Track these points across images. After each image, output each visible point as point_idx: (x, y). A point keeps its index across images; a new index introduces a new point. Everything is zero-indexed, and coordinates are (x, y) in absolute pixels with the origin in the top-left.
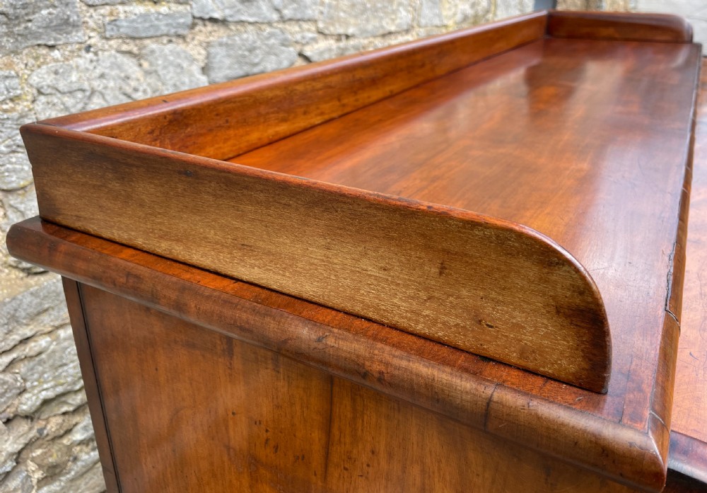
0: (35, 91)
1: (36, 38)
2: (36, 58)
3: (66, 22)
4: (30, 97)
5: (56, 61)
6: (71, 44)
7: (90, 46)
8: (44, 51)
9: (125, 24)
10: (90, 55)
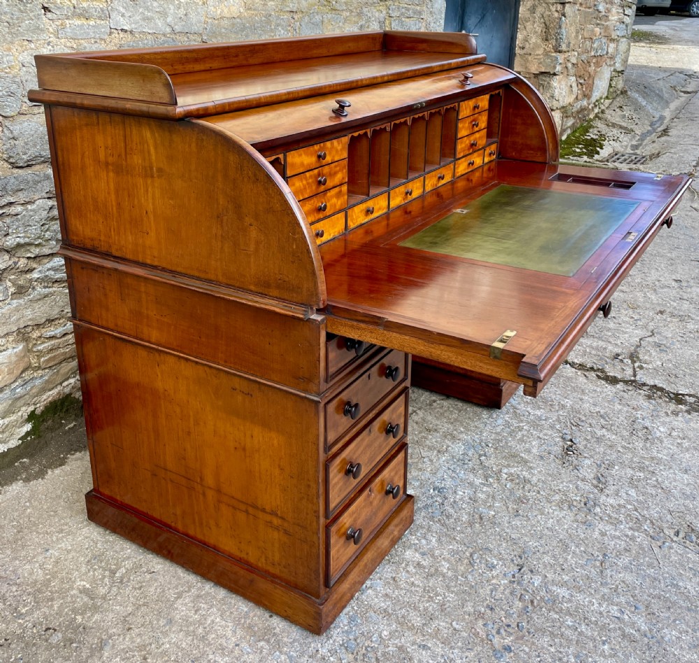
0: (20, 64)
1: (23, 36)
2: (22, 46)
3: (38, 28)
4: (18, 68)
5: (32, 49)
6: (40, 40)
7: (50, 42)
8: (26, 43)
9: (69, 31)
10: (50, 47)
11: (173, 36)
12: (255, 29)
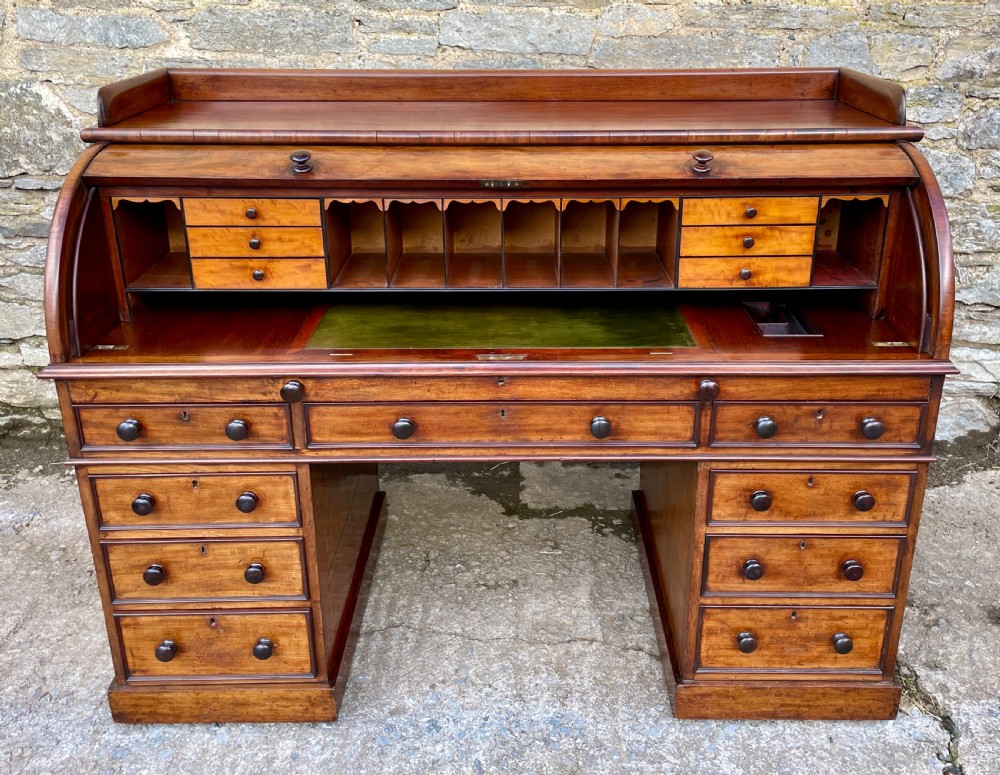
1: (329, 48)
2: (329, 58)
3: (346, 41)
5: (339, 62)
6: (349, 53)
7: (360, 56)
8: (334, 55)
9: (382, 45)
10: (360, 62)
11: (537, 57)
12: (697, 53)
